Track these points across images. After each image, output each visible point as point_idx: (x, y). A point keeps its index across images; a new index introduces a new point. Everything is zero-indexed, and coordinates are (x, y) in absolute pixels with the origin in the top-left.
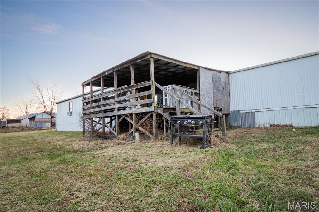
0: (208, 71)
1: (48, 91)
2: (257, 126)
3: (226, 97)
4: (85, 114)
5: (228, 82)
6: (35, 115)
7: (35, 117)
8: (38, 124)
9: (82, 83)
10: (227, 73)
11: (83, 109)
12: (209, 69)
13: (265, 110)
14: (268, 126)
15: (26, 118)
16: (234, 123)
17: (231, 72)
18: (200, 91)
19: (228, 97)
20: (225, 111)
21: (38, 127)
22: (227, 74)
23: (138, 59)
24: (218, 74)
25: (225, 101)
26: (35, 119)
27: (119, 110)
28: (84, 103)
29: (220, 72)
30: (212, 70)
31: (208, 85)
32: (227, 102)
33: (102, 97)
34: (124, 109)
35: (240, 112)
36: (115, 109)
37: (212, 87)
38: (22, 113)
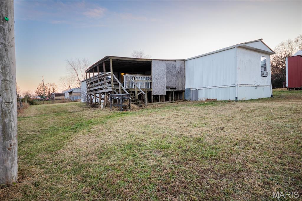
0: (162, 61)
1: (81, 70)
2: (199, 100)
3: (180, 79)
4: (88, 92)
5: (184, 67)
6: (72, 90)
7: (72, 91)
8: (75, 97)
9: (86, 71)
10: (184, 60)
11: (87, 88)
12: (162, 60)
13: (204, 88)
14: (204, 100)
15: (66, 92)
16: (187, 97)
17: (186, 60)
18: (152, 76)
19: (184, 79)
20: (179, 89)
21: (75, 99)
22: (184, 62)
23: (105, 59)
24: (173, 63)
25: (179, 82)
26: (73, 93)
27: (101, 90)
28: (87, 84)
29: (175, 61)
30: (165, 60)
31: (160, 72)
32: (182, 82)
33: (94, 81)
34: (103, 89)
35: (191, 89)
36: (98, 89)
37: (165, 73)
38: (66, 88)
